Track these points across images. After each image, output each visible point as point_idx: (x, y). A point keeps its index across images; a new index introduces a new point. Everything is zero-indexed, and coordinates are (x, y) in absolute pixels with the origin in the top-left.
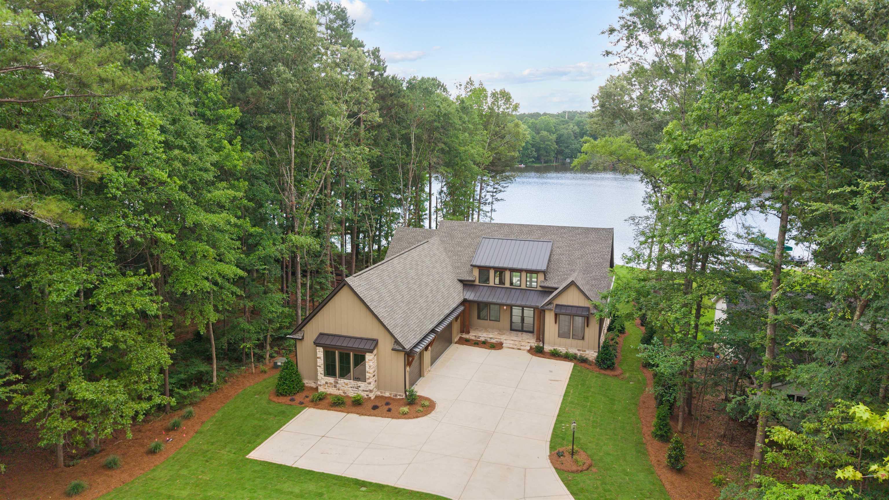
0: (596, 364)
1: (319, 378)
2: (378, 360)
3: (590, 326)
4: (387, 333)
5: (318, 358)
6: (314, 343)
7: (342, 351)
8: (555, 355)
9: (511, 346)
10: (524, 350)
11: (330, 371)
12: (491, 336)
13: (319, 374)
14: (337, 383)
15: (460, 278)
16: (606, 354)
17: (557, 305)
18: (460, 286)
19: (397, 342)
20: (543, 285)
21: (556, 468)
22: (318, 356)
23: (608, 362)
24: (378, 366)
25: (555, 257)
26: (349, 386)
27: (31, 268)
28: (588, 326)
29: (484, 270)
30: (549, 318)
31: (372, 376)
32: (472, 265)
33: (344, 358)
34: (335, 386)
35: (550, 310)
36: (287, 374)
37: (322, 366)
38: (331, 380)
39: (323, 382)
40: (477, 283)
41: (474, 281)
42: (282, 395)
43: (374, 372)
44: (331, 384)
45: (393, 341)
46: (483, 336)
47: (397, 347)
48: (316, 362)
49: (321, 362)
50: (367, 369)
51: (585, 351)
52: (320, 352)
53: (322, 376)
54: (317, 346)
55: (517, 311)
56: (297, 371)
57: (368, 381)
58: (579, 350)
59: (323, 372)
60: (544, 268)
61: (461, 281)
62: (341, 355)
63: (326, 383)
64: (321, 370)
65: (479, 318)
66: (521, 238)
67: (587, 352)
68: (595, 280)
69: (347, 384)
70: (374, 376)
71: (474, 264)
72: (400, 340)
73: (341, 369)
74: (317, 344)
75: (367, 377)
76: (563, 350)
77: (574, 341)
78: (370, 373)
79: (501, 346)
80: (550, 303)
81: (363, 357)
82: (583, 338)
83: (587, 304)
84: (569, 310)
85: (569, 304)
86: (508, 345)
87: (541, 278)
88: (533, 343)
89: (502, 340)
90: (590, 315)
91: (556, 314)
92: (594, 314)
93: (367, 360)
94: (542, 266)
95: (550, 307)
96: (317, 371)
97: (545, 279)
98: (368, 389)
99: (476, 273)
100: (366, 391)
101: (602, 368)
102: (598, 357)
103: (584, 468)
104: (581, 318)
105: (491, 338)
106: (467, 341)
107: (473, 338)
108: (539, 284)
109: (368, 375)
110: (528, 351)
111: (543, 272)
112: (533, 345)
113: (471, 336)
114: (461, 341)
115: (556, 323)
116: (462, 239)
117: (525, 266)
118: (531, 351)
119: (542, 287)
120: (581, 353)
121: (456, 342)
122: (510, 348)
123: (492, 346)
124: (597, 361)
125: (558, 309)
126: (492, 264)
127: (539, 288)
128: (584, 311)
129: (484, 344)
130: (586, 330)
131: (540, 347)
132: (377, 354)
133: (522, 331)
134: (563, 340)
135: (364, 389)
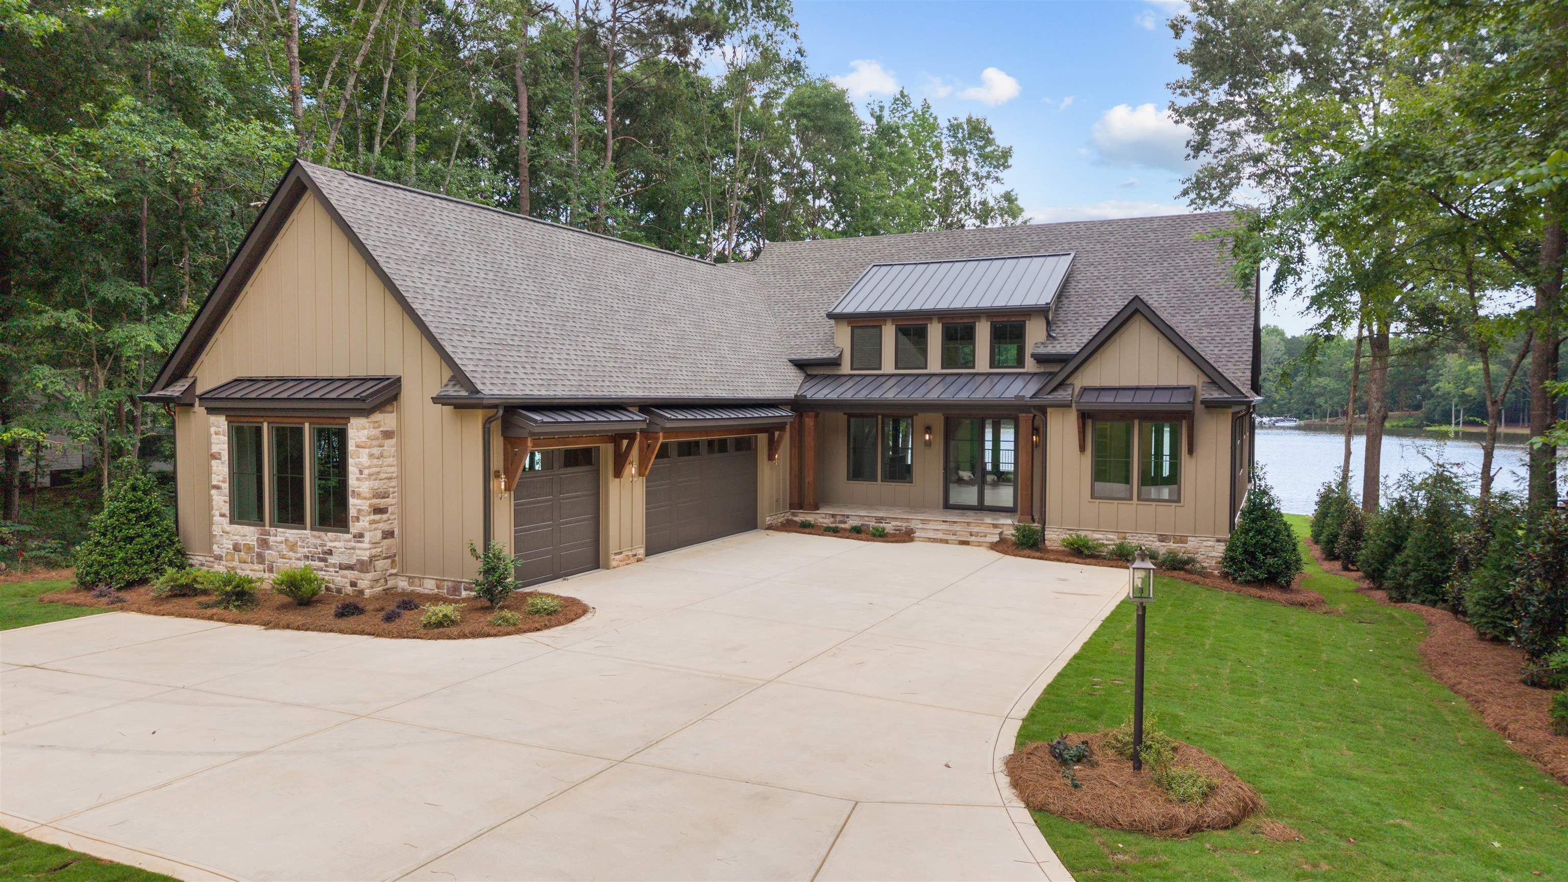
0: (1225, 575)
1: (216, 530)
2: (391, 447)
3: (1199, 449)
4: (427, 346)
5: (214, 457)
6: (202, 400)
7: (280, 422)
8: (1082, 551)
9: (940, 535)
10: (979, 544)
11: (246, 505)
12: (880, 514)
13: (217, 519)
14: (264, 543)
15: (793, 357)
16: (1259, 532)
17: (1085, 389)
18: (792, 373)
19: (459, 376)
20: (1042, 350)
21: (1037, 809)
22: (215, 449)
23: (1270, 560)
24: (402, 478)
25: (1080, 286)
26: (301, 550)
28: (1191, 451)
29: (865, 326)
30: (1062, 437)
31: (366, 505)
32: (830, 316)
33: (286, 443)
34: (261, 558)
35: (1065, 405)
37: (226, 486)
38: (248, 534)
39: (228, 544)
40: (846, 367)
41: (835, 363)
43: (379, 496)
44: (249, 548)
45: (447, 374)
46: (856, 517)
47: (452, 391)
48: (209, 472)
49: (220, 471)
50: (353, 481)
51: (1183, 540)
52: (220, 434)
53: (225, 523)
54: (215, 413)
57: (355, 527)
58: (1163, 538)
59: (226, 509)
60: (1047, 300)
61: (800, 365)
62: (279, 438)
63: (236, 548)
64: (221, 501)
65: (850, 475)
66: (982, 256)
67: (1192, 543)
68: (1209, 325)
69: (293, 548)
70: (377, 511)
71: (838, 310)
72: (468, 369)
74: (216, 404)
75: (352, 512)
76: (1108, 539)
77: (1149, 509)
78: (358, 495)
79: (906, 536)
80: (1061, 385)
81: (342, 435)
82: (1176, 499)
83: (1188, 376)
84: (1125, 399)
85: (1124, 383)
86: (931, 535)
87: (1035, 333)
88: (1008, 525)
89: (913, 525)
90: (1199, 408)
91: (1084, 416)
92: (1210, 405)
93: (351, 447)
94: (1043, 295)
95: (1062, 395)
96: (210, 508)
97: (1049, 336)
98: (353, 561)
99: (843, 338)
100: (350, 567)
101: (1248, 583)
102: (1231, 548)
103: (1212, 812)
104: (1167, 430)
105: (879, 520)
106: (806, 528)
107: (827, 522)
108: (1029, 349)
109: (354, 503)
110: (994, 547)
111: (1041, 311)
112: (1009, 532)
113: (821, 517)
114: (788, 526)
115: (1082, 448)
116: (815, 274)
117: (986, 303)
118: (1001, 546)
119: (1040, 359)
120: (1172, 545)
121: (770, 528)
122: (934, 540)
123: (880, 536)
124: (1230, 559)
125: (1089, 398)
126: (888, 308)
127: (1030, 365)
128: (1180, 399)
129: (857, 532)
130: (1187, 465)
131: (1035, 532)
132: (399, 419)
133: (981, 507)
134: (1108, 508)
135: (346, 561)
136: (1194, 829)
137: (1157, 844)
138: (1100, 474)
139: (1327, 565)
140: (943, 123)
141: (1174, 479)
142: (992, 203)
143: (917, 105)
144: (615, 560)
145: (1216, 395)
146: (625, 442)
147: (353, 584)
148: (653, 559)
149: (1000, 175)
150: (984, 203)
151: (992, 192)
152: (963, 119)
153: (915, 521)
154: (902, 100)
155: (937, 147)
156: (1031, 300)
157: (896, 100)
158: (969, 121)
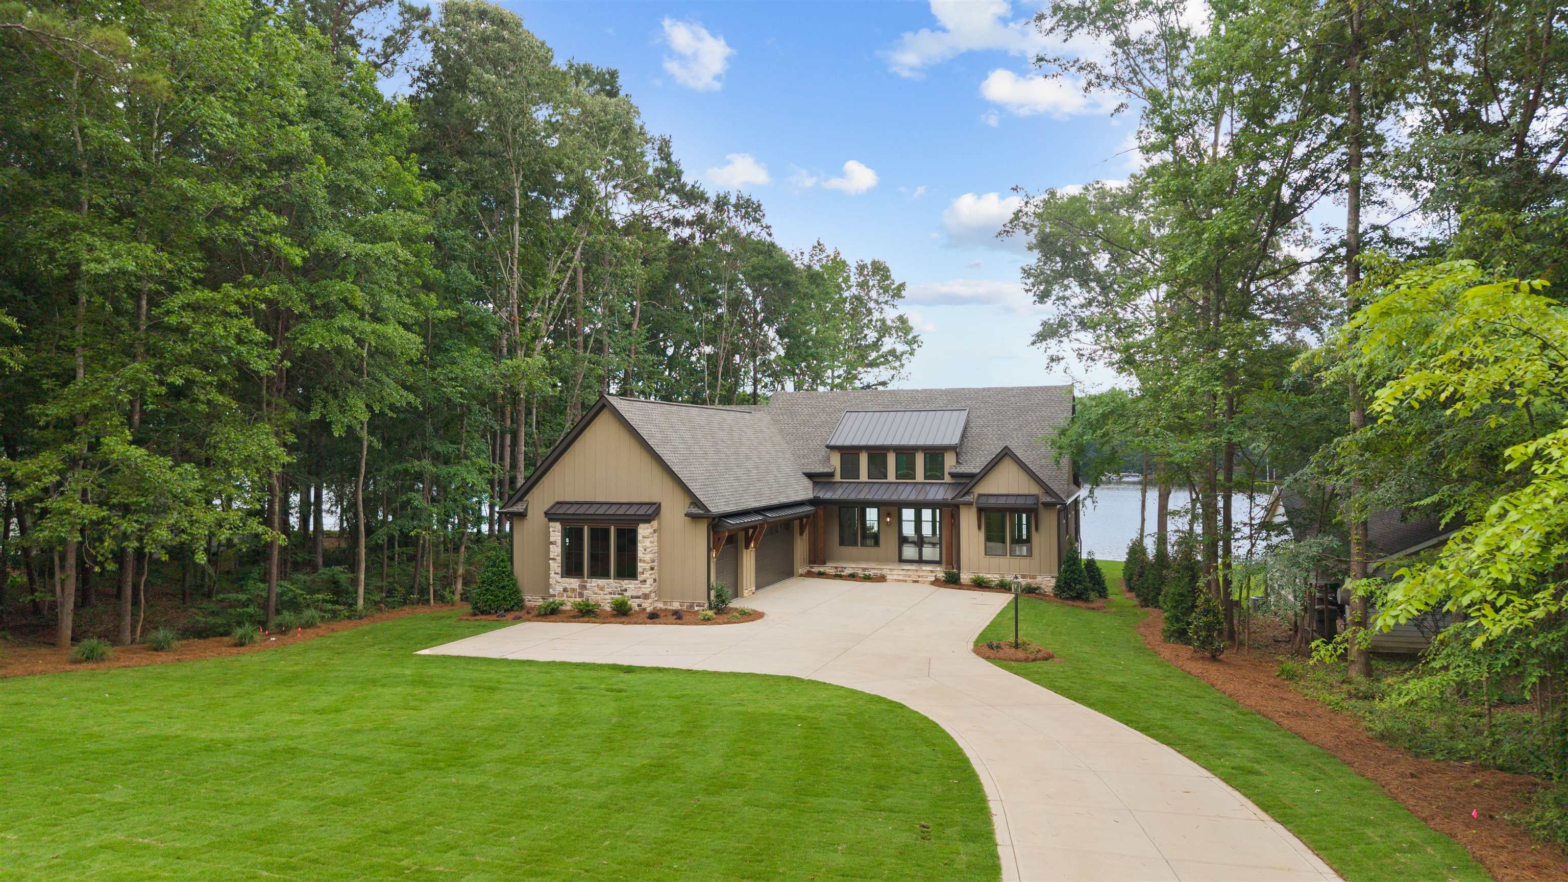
0: (1056, 595)
1: (552, 581)
2: (659, 538)
3: (1041, 528)
4: (676, 487)
5: (552, 543)
6: (546, 513)
7: (595, 526)
8: (980, 585)
9: (901, 578)
10: (924, 582)
11: (572, 568)
12: (863, 566)
13: (552, 575)
14: (583, 587)
15: (808, 470)
16: (1072, 572)
17: (980, 495)
18: (807, 483)
19: (696, 502)
20: (954, 470)
21: (986, 658)
22: (552, 539)
24: (660, 552)
25: (974, 430)
26: (607, 590)
27: (63, 231)
28: (1037, 529)
29: (849, 454)
30: (968, 522)
31: (648, 566)
32: (828, 447)
33: (599, 536)
34: (581, 595)
35: (969, 504)
36: (494, 574)
37: (559, 559)
38: (574, 583)
39: (559, 588)
40: (838, 478)
41: (831, 475)
42: (483, 613)
43: (653, 561)
44: (573, 590)
45: (689, 500)
46: (849, 568)
47: (695, 510)
48: (548, 552)
49: (556, 551)
50: (640, 554)
51: (1034, 577)
52: (556, 532)
53: (558, 577)
54: (551, 520)
55: (908, 514)
56: (512, 573)
57: (640, 578)
58: (1024, 577)
59: (559, 570)
60: (955, 440)
61: (810, 476)
62: (594, 533)
63: (565, 590)
64: (556, 566)
65: (842, 543)
66: (913, 408)
67: (1039, 579)
69: (602, 589)
70: (652, 569)
71: (832, 443)
72: (701, 498)
73: (593, 557)
74: (551, 516)
75: (640, 570)
76: (994, 576)
77: (1015, 561)
78: (644, 562)
79: (882, 579)
80: (967, 493)
81: (634, 532)
82: (1030, 554)
83: (1034, 489)
84: (1002, 501)
85: (1001, 492)
86: (896, 577)
87: (950, 461)
88: (940, 572)
89: (884, 572)
90: (1041, 507)
91: (980, 510)
92: (1047, 505)
93: (640, 537)
94: (953, 439)
95: (968, 498)
96: (549, 569)
97: (958, 462)
98: (640, 594)
99: (836, 461)
100: (638, 597)
101: (1067, 599)
102: (1058, 581)
103: (1039, 656)
104: (1024, 516)
105: (864, 569)
106: (821, 575)
107: (832, 572)
108: (947, 470)
109: (641, 566)
110: (933, 583)
111: (954, 449)
112: (941, 575)
113: (828, 569)
114: (810, 574)
115: (979, 528)
116: (810, 415)
117: (921, 442)
118: (936, 582)
119: (953, 475)
120: (1029, 580)
121: (801, 575)
122: (899, 581)
123: (867, 578)
124: (1058, 587)
125: (983, 500)
126: (863, 443)
127: (947, 479)
128: (1030, 501)
129: (853, 577)
130: (1035, 538)
131: (954, 574)
132: (659, 524)
133: (920, 561)
134: (995, 561)
135: (634, 594)
136: (1034, 660)
137: (1024, 664)
138: (988, 539)
139: (1129, 595)
140: (853, 265)
141: (1028, 540)
142: (889, 323)
143: (830, 251)
144: (746, 593)
145: (1049, 499)
146: (751, 531)
147: (639, 605)
148: (760, 592)
149: (895, 303)
150: (883, 321)
151: (890, 314)
152: (868, 262)
153: (886, 569)
154: (819, 247)
155: (847, 280)
156: (946, 442)
157: (815, 247)
158: (874, 263)
